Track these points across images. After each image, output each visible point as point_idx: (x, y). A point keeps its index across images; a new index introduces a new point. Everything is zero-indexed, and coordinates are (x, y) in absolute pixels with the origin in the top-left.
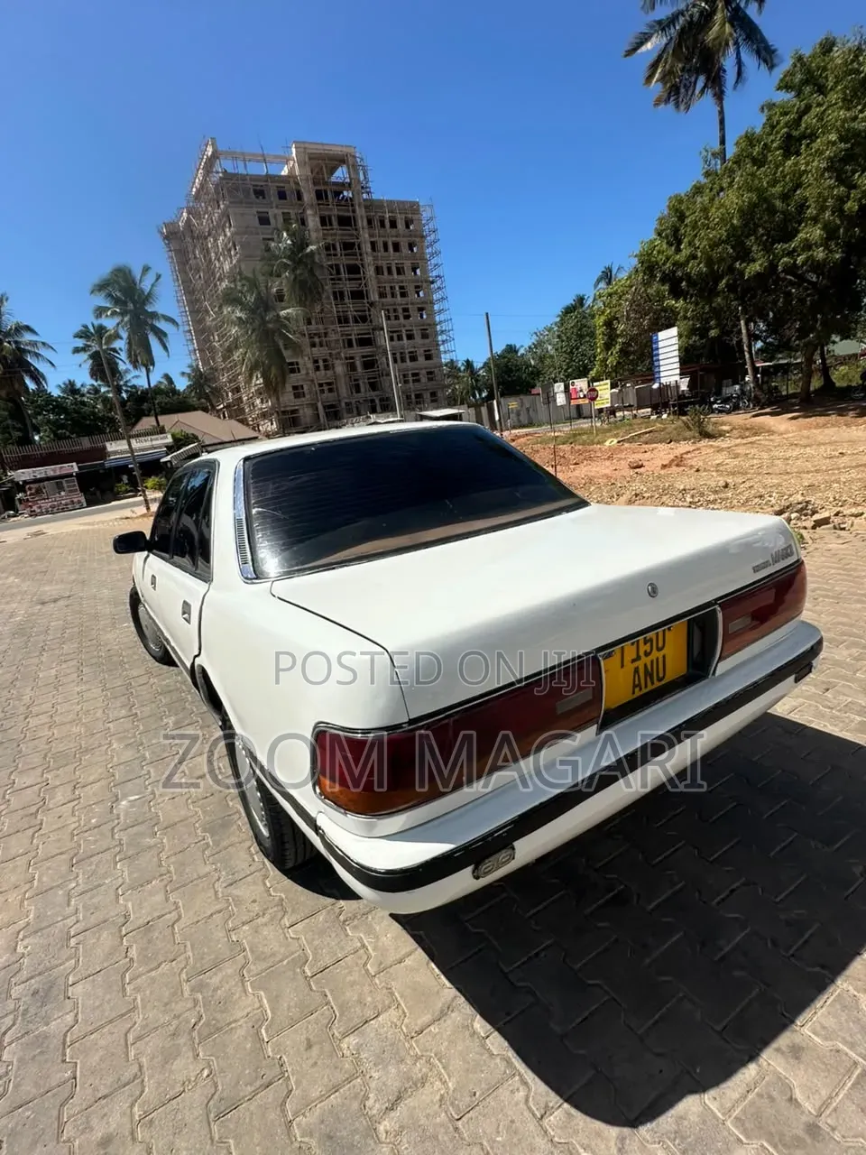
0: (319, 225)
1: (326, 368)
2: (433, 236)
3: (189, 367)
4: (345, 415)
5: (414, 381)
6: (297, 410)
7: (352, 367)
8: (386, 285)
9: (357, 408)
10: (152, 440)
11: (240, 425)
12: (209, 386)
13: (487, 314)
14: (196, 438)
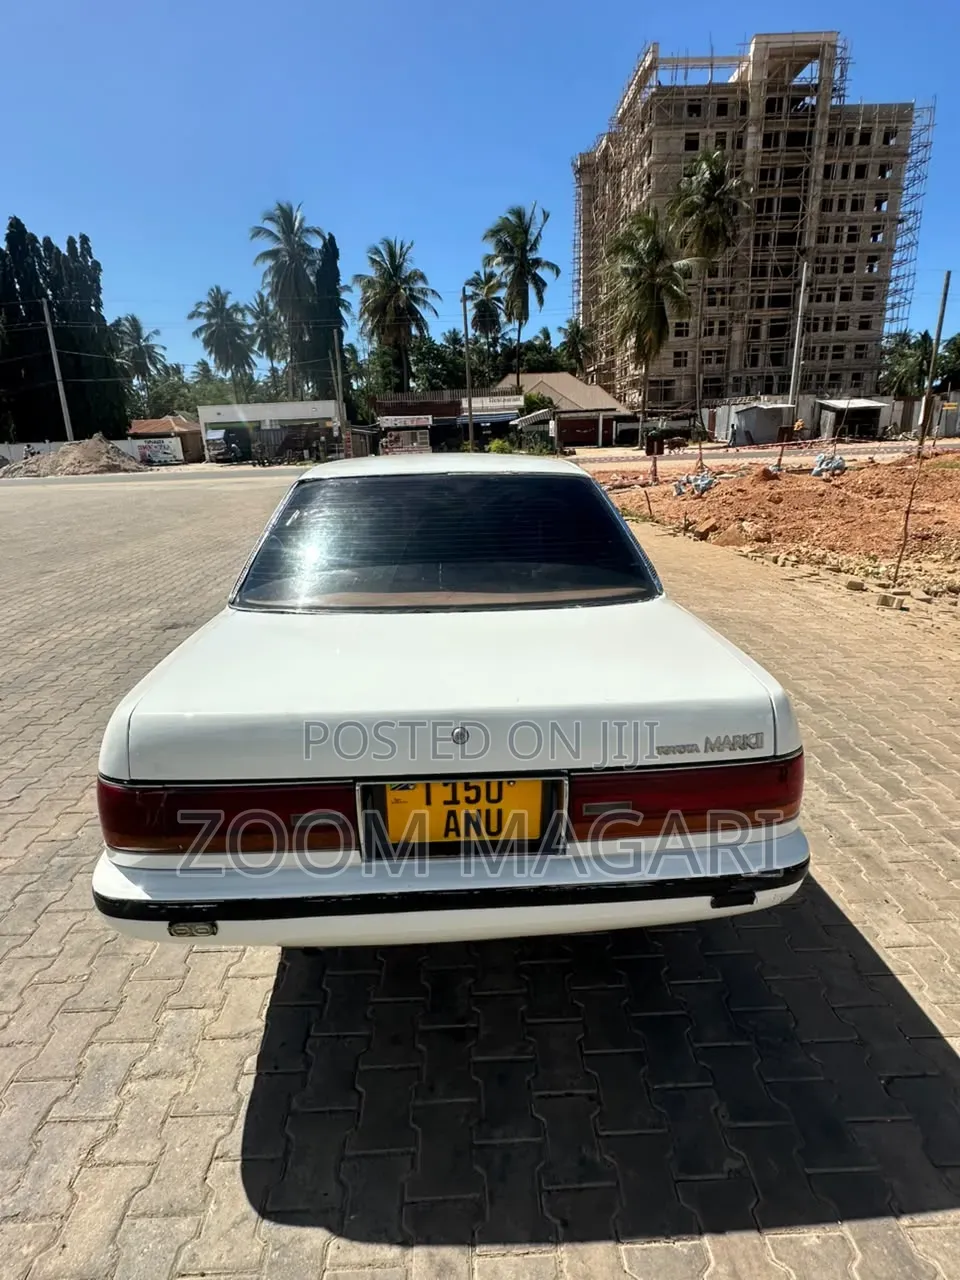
0: (760, 145)
1: (722, 332)
2: (920, 155)
3: (568, 321)
4: (730, 391)
5: (835, 357)
6: (674, 381)
7: (755, 333)
8: (830, 225)
9: (747, 385)
10: (504, 400)
11: (604, 394)
12: (583, 345)
13: (949, 273)
14: (551, 402)
